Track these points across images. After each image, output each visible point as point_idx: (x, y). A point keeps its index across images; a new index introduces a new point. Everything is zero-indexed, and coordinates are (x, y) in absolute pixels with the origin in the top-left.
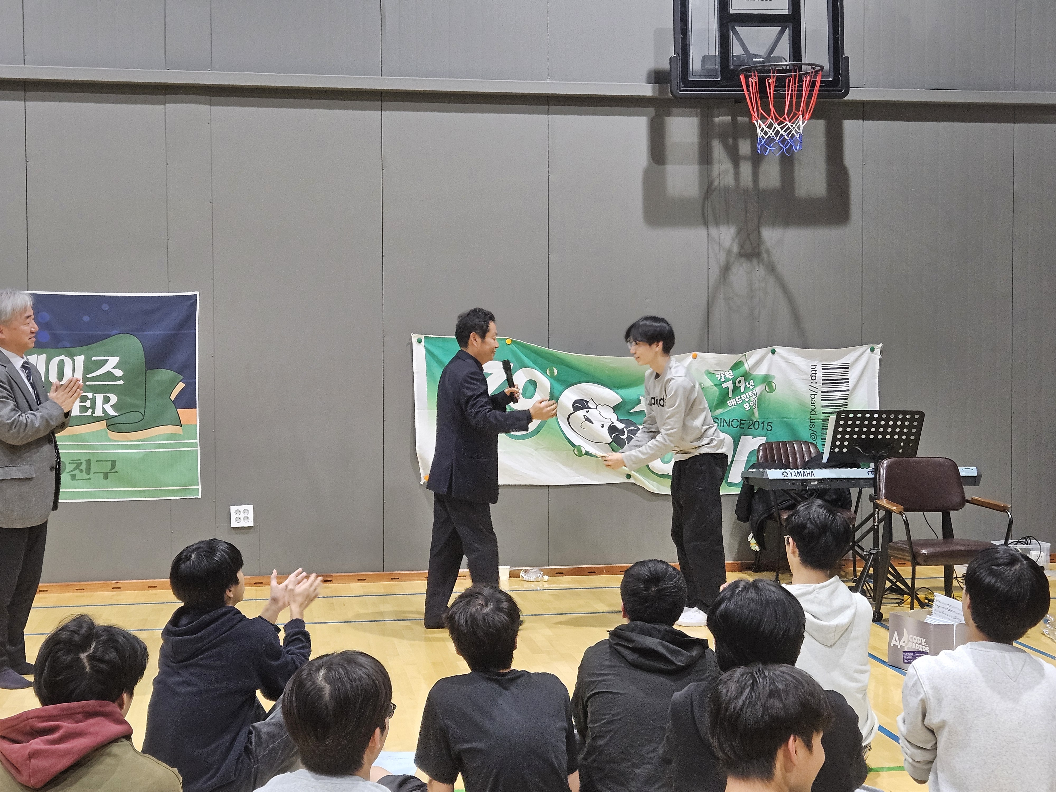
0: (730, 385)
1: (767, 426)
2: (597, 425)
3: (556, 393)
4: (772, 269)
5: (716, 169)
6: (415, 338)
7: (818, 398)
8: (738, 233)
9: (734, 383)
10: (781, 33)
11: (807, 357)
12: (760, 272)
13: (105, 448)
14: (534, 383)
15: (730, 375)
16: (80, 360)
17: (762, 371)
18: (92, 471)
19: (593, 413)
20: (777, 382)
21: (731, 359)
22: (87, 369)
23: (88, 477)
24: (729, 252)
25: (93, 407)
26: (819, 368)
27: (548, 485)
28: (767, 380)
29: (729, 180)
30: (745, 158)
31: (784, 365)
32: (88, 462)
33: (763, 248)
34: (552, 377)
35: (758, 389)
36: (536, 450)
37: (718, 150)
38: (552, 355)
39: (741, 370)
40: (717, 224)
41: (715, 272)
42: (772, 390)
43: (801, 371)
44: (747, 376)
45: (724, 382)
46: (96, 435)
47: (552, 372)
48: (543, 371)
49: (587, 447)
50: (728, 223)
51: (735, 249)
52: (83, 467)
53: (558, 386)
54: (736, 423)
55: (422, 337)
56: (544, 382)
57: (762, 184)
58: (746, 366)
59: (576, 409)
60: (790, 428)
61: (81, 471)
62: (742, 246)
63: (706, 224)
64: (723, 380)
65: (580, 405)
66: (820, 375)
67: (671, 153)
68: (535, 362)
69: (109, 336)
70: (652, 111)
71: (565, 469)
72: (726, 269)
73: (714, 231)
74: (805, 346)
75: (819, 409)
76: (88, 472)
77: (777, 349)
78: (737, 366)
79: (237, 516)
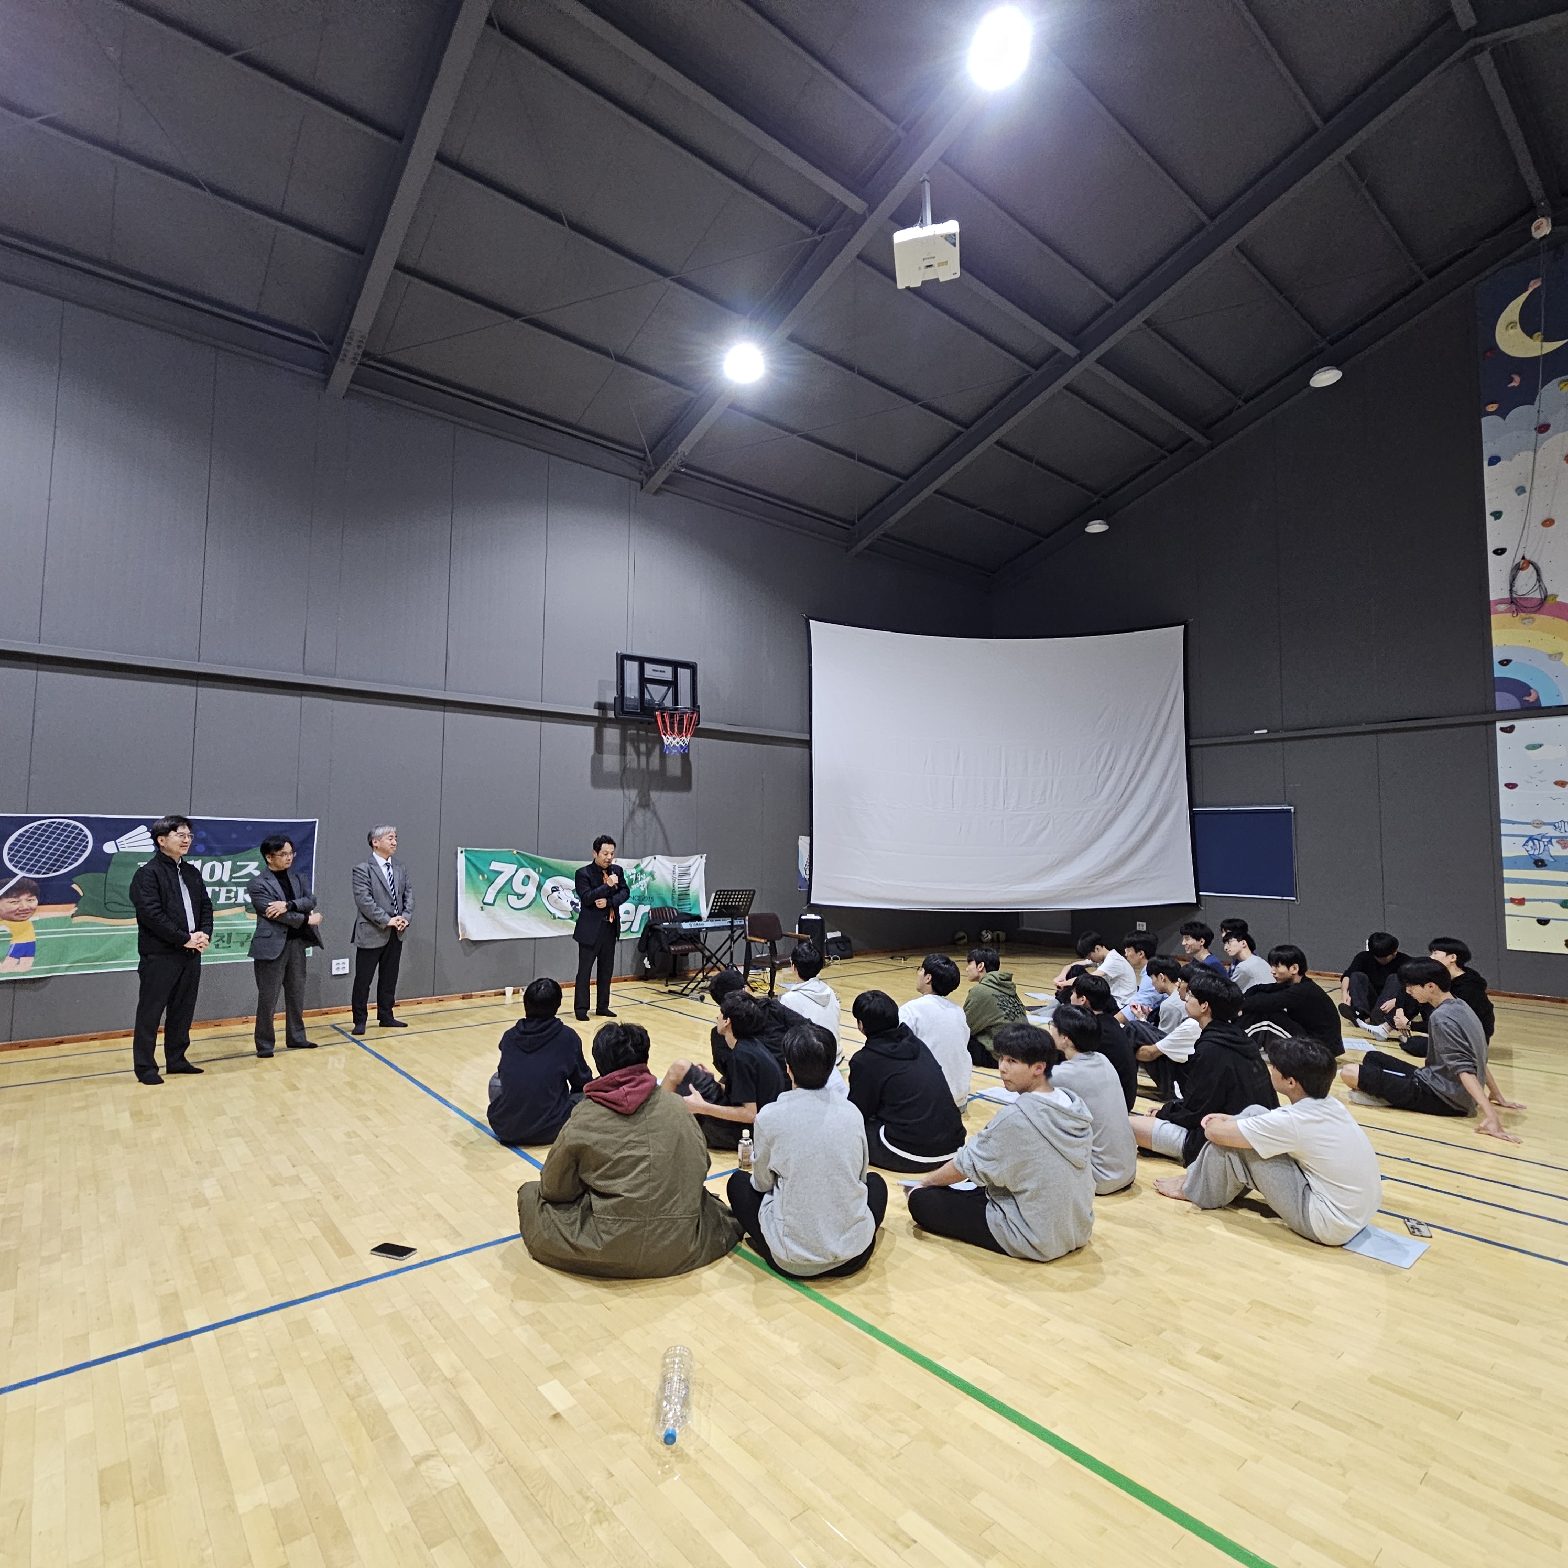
0: (634, 877)
1: (651, 899)
2: (564, 901)
3: (542, 883)
4: (655, 813)
5: (628, 757)
6: (459, 849)
7: (676, 884)
8: (639, 793)
9: (636, 876)
10: (668, 690)
11: (671, 861)
12: (649, 815)
13: (242, 924)
14: (528, 877)
15: (634, 871)
16: (228, 864)
17: (649, 869)
18: (232, 941)
19: (562, 893)
20: (656, 875)
21: (634, 862)
22: (233, 871)
23: (228, 945)
24: (634, 803)
25: (236, 897)
26: (676, 867)
27: (535, 938)
28: (652, 874)
29: (634, 765)
30: (643, 753)
31: (660, 865)
32: (230, 935)
33: (651, 802)
34: (539, 873)
35: (648, 878)
36: (528, 916)
37: (630, 748)
38: (539, 859)
39: (639, 869)
40: (629, 788)
41: (627, 814)
42: (654, 879)
43: (668, 869)
44: (642, 872)
46: (237, 916)
47: (539, 870)
48: (534, 870)
49: (558, 914)
50: (634, 787)
51: (637, 802)
52: (225, 939)
53: (542, 879)
54: (637, 898)
55: (463, 849)
56: (535, 876)
57: (651, 768)
58: (642, 866)
59: (553, 891)
60: (663, 900)
61: (223, 942)
62: (640, 800)
63: (623, 788)
65: (555, 889)
66: (677, 872)
67: (605, 748)
68: (529, 865)
69: (250, 848)
70: (596, 724)
71: (544, 927)
72: (632, 813)
73: (627, 792)
74: (670, 855)
75: (677, 890)
76: (229, 942)
77: (657, 857)
78: (638, 866)
79: (337, 966)
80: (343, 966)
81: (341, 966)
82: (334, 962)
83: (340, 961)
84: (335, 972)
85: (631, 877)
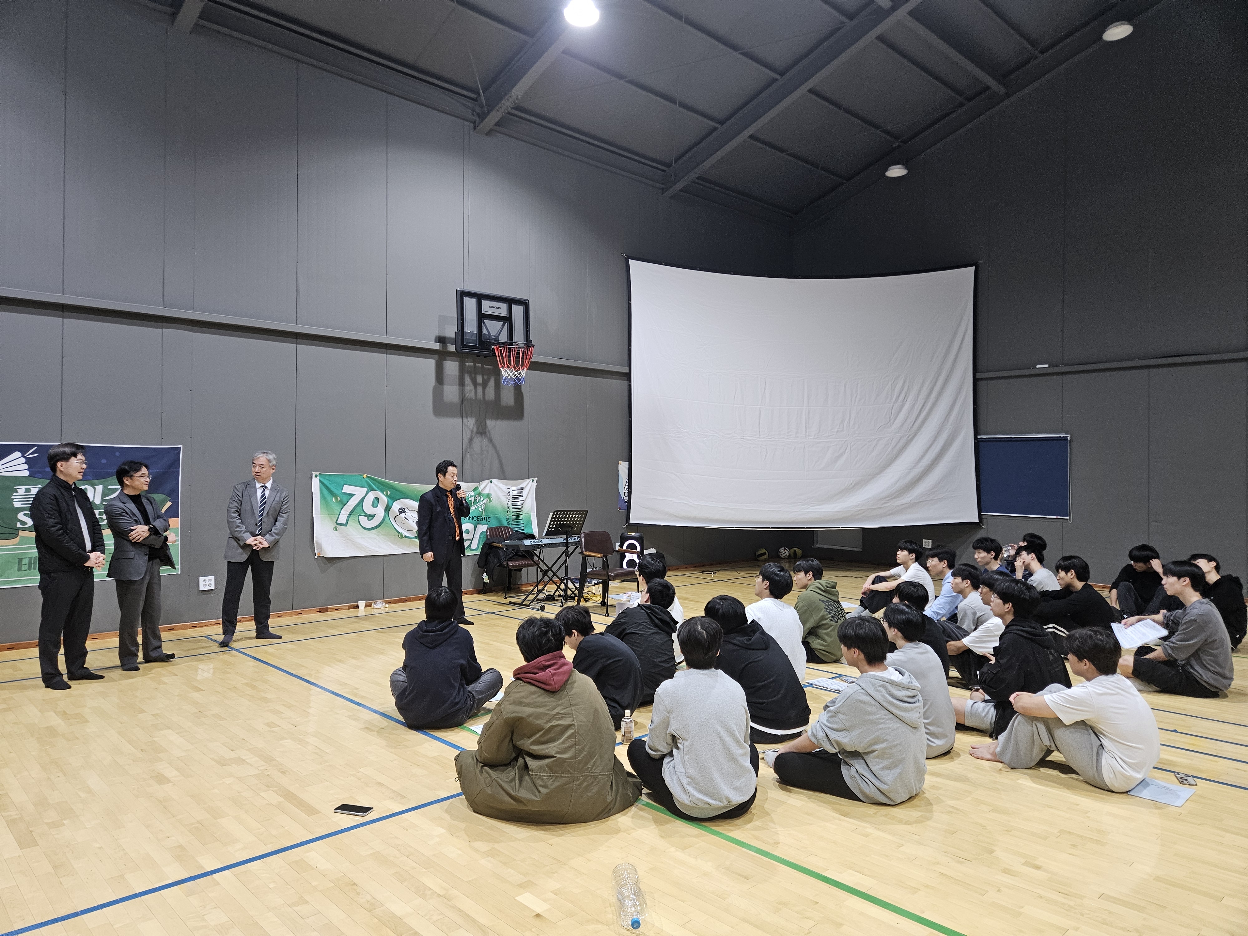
0: (473, 499)
1: (488, 519)
3: (390, 505)
6: (314, 474)
7: (509, 505)
8: (476, 422)
9: (475, 498)
11: (505, 485)
12: (486, 442)
14: (378, 500)
15: (473, 494)
16: (99, 488)
17: (487, 493)
20: (493, 498)
21: (473, 485)
24: (472, 431)
26: (510, 491)
27: (384, 555)
28: (489, 498)
31: (497, 489)
33: (487, 430)
38: (387, 483)
39: (477, 491)
40: (467, 417)
42: (491, 502)
43: (503, 492)
44: (480, 494)
45: (470, 497)
47: (387, 493)
48: (383, 493)
50: (472, 417)
51: (475, 430)
53: (390, 501)
55: (318, 473)
56: (384, 499)
58: (480, 489)
62: (478, 428)
63: (462, 417)
64: (469, 496)
71: (392, 545)
74: (506, 478)
75: (511, 510)
77: (494, 480)
78: (475, 489)
79: (204, 583)
80: (209, 582)
81: (207, 583)
82: (201, 579)
83: (207, 578)
84: (202, 589)
85: (470, 499)
